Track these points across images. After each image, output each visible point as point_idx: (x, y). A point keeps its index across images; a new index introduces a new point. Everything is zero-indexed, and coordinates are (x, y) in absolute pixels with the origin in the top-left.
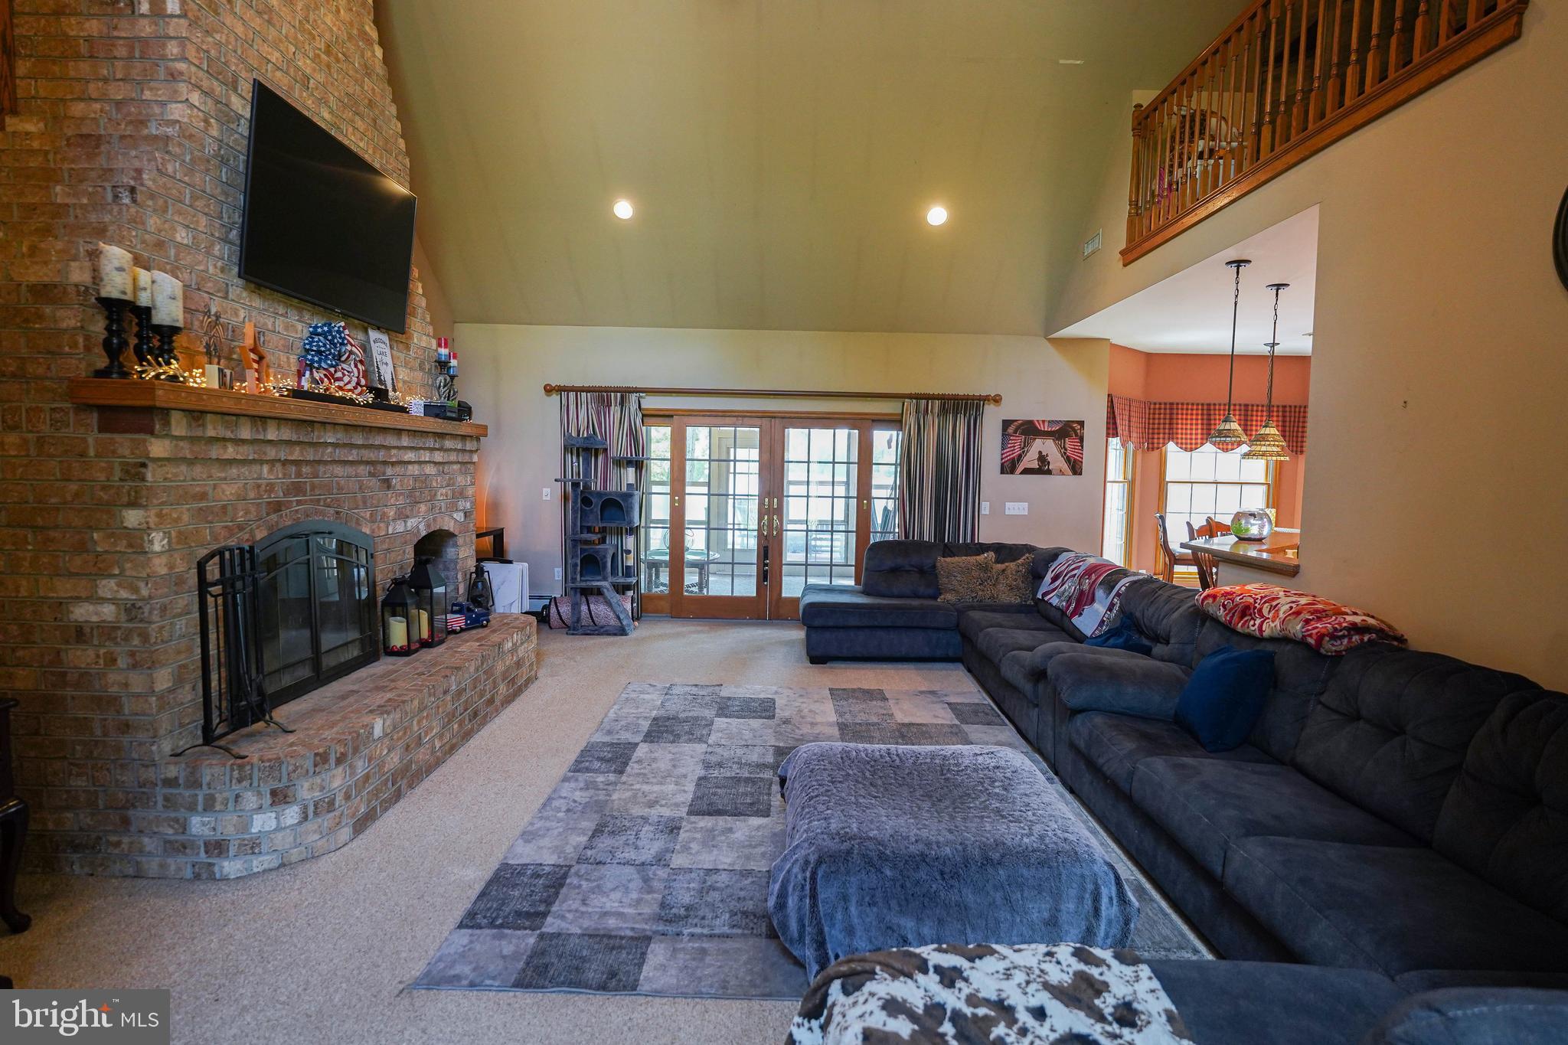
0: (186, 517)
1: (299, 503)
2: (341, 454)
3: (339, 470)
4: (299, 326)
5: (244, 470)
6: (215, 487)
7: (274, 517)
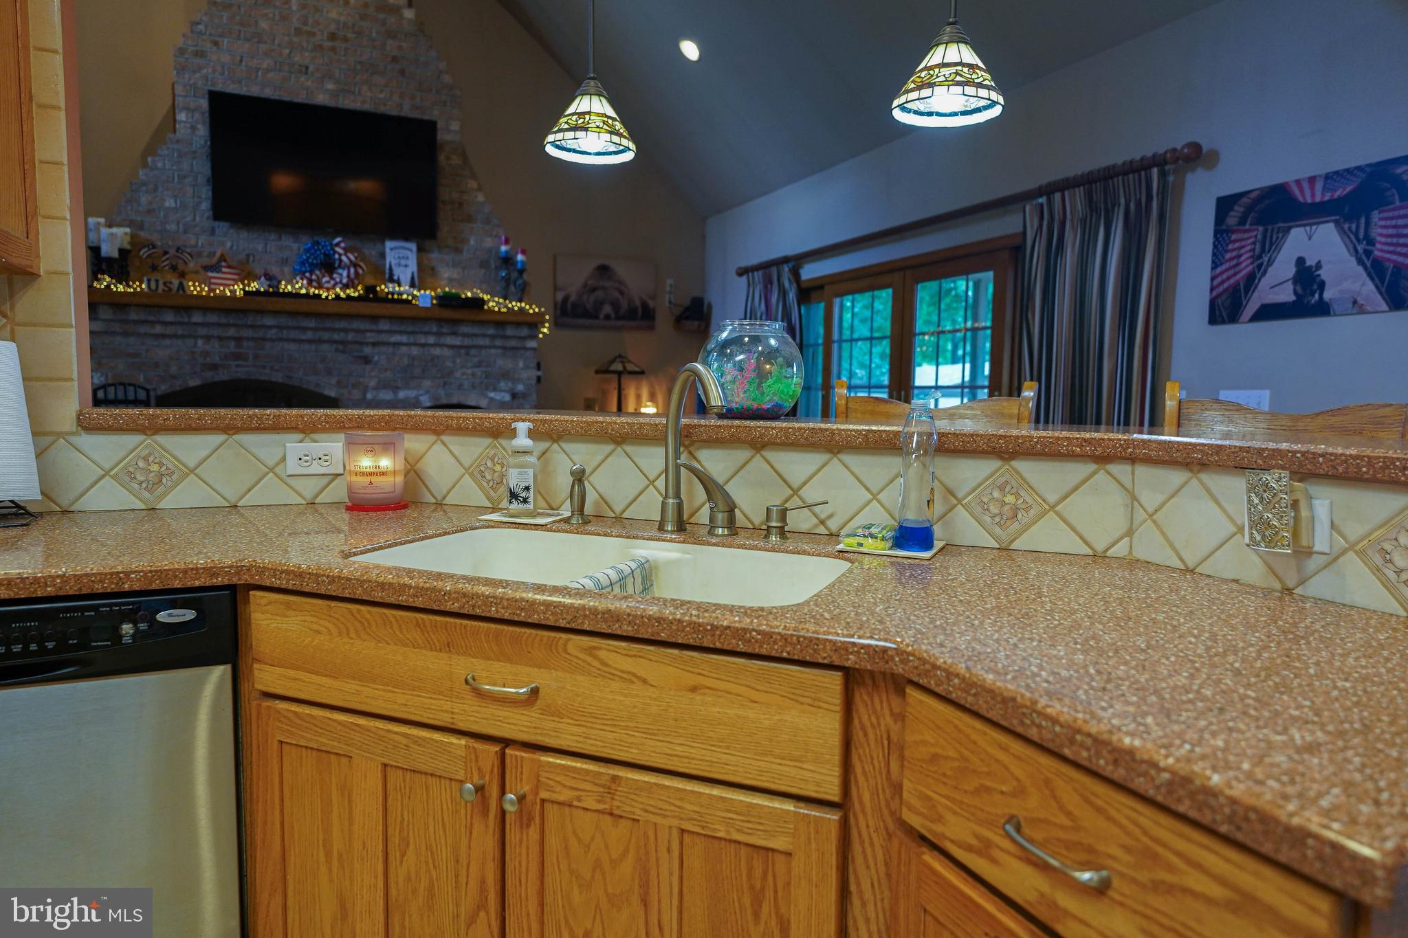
1: (237, 366)
2: (293, 334)
3: (293, 347)
4: (295, 246)
5: (179, 342)
6: (147, 351)
7: (209, 373)
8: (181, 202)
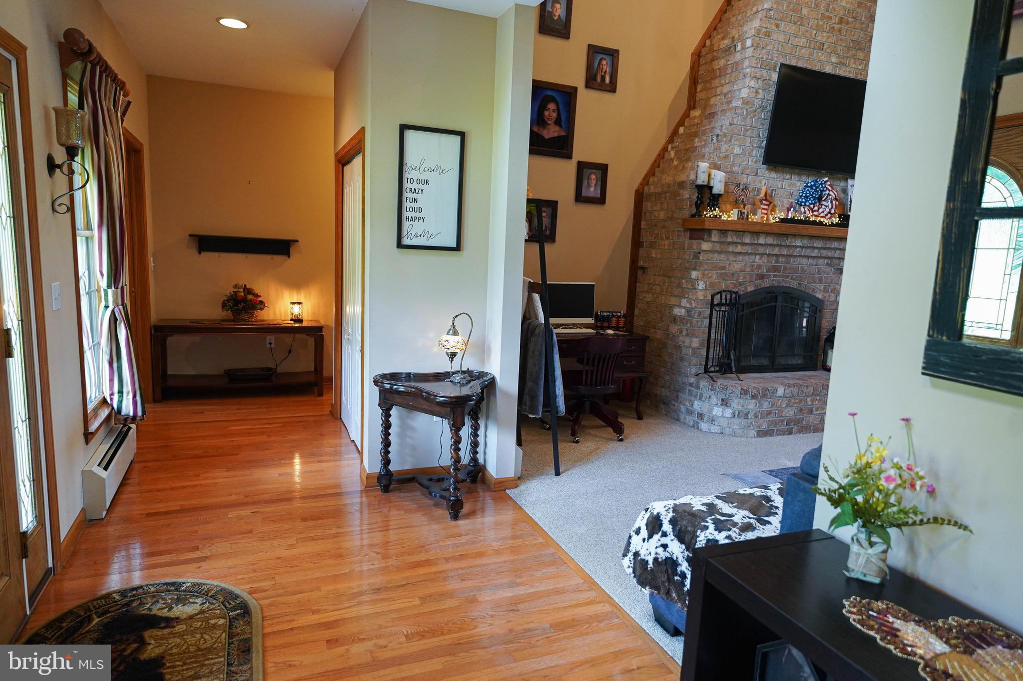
0: (714, 277)
1: (775, 276)
2: (808, 252)
3: (804, 261)
4: (798, 184)
5: (746, 258)
6: (730, 264)
7: (759, 282)
8: (743, 150)
